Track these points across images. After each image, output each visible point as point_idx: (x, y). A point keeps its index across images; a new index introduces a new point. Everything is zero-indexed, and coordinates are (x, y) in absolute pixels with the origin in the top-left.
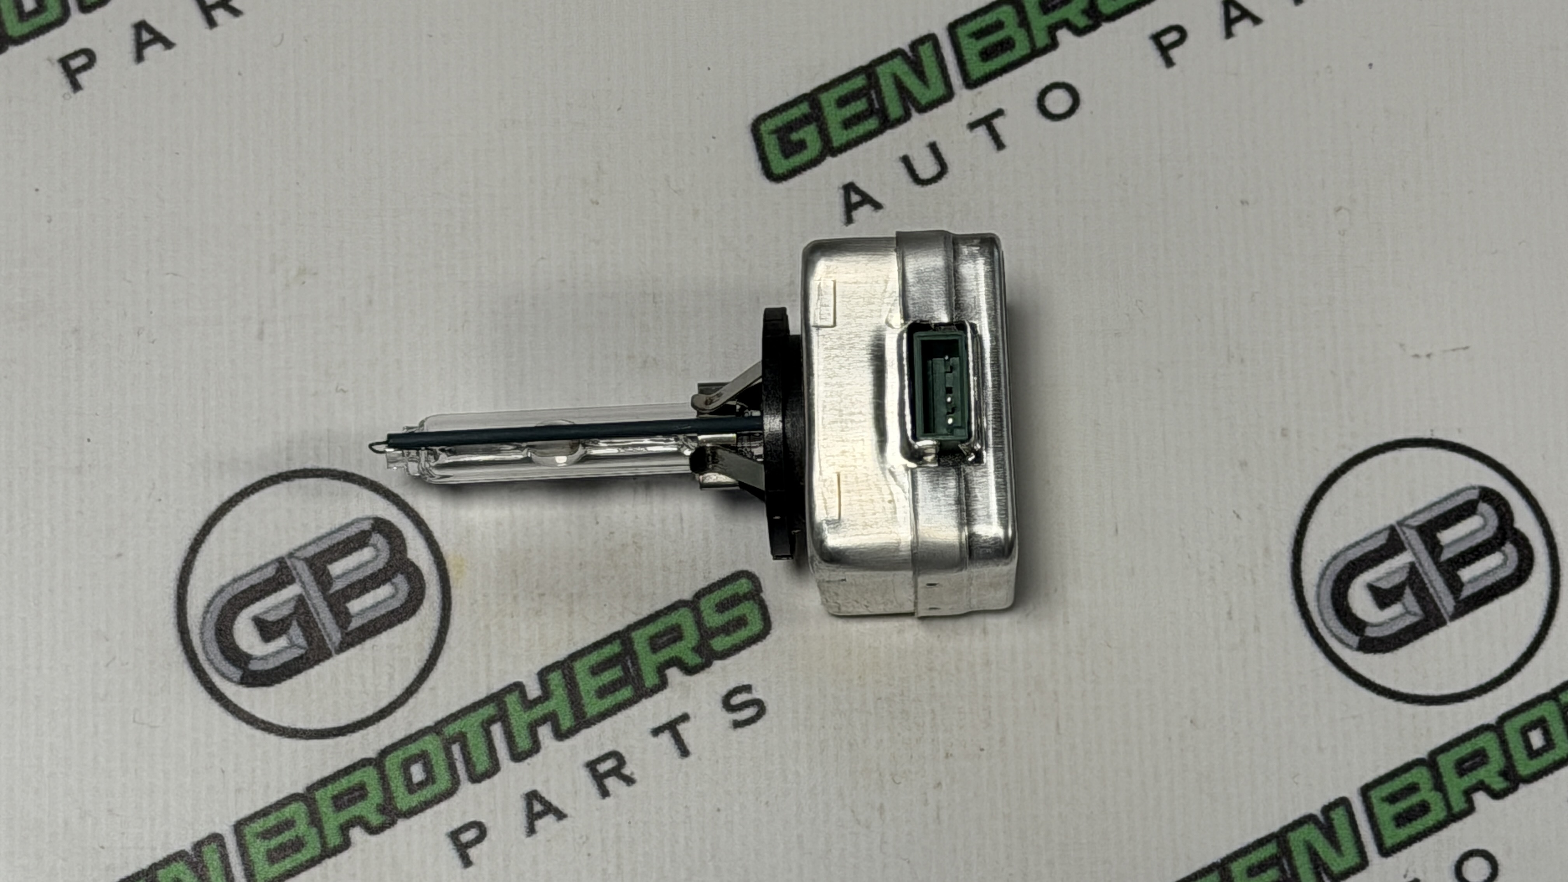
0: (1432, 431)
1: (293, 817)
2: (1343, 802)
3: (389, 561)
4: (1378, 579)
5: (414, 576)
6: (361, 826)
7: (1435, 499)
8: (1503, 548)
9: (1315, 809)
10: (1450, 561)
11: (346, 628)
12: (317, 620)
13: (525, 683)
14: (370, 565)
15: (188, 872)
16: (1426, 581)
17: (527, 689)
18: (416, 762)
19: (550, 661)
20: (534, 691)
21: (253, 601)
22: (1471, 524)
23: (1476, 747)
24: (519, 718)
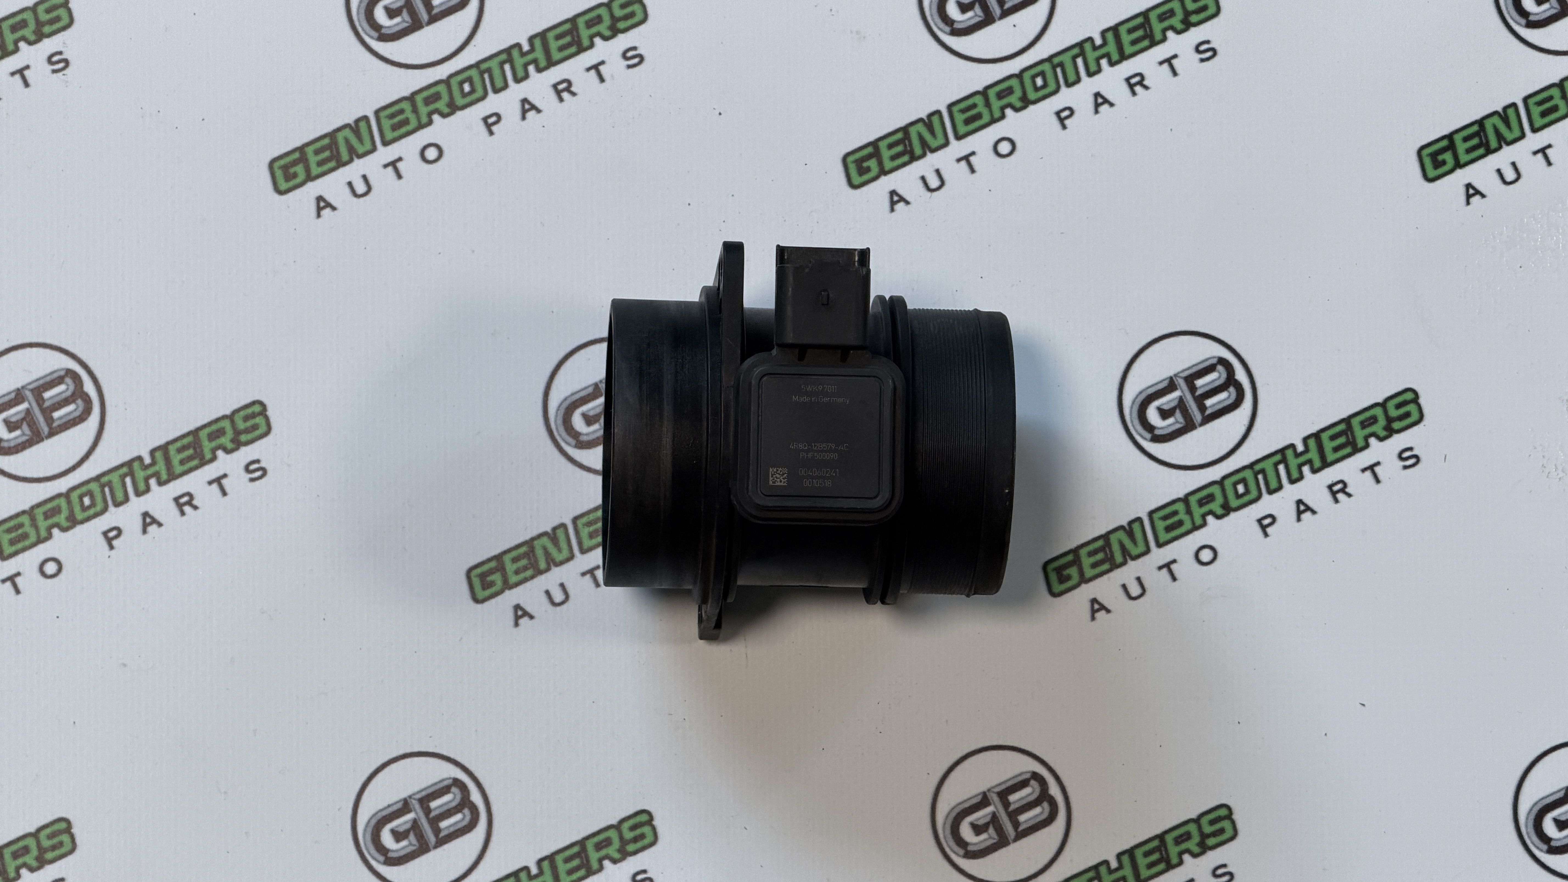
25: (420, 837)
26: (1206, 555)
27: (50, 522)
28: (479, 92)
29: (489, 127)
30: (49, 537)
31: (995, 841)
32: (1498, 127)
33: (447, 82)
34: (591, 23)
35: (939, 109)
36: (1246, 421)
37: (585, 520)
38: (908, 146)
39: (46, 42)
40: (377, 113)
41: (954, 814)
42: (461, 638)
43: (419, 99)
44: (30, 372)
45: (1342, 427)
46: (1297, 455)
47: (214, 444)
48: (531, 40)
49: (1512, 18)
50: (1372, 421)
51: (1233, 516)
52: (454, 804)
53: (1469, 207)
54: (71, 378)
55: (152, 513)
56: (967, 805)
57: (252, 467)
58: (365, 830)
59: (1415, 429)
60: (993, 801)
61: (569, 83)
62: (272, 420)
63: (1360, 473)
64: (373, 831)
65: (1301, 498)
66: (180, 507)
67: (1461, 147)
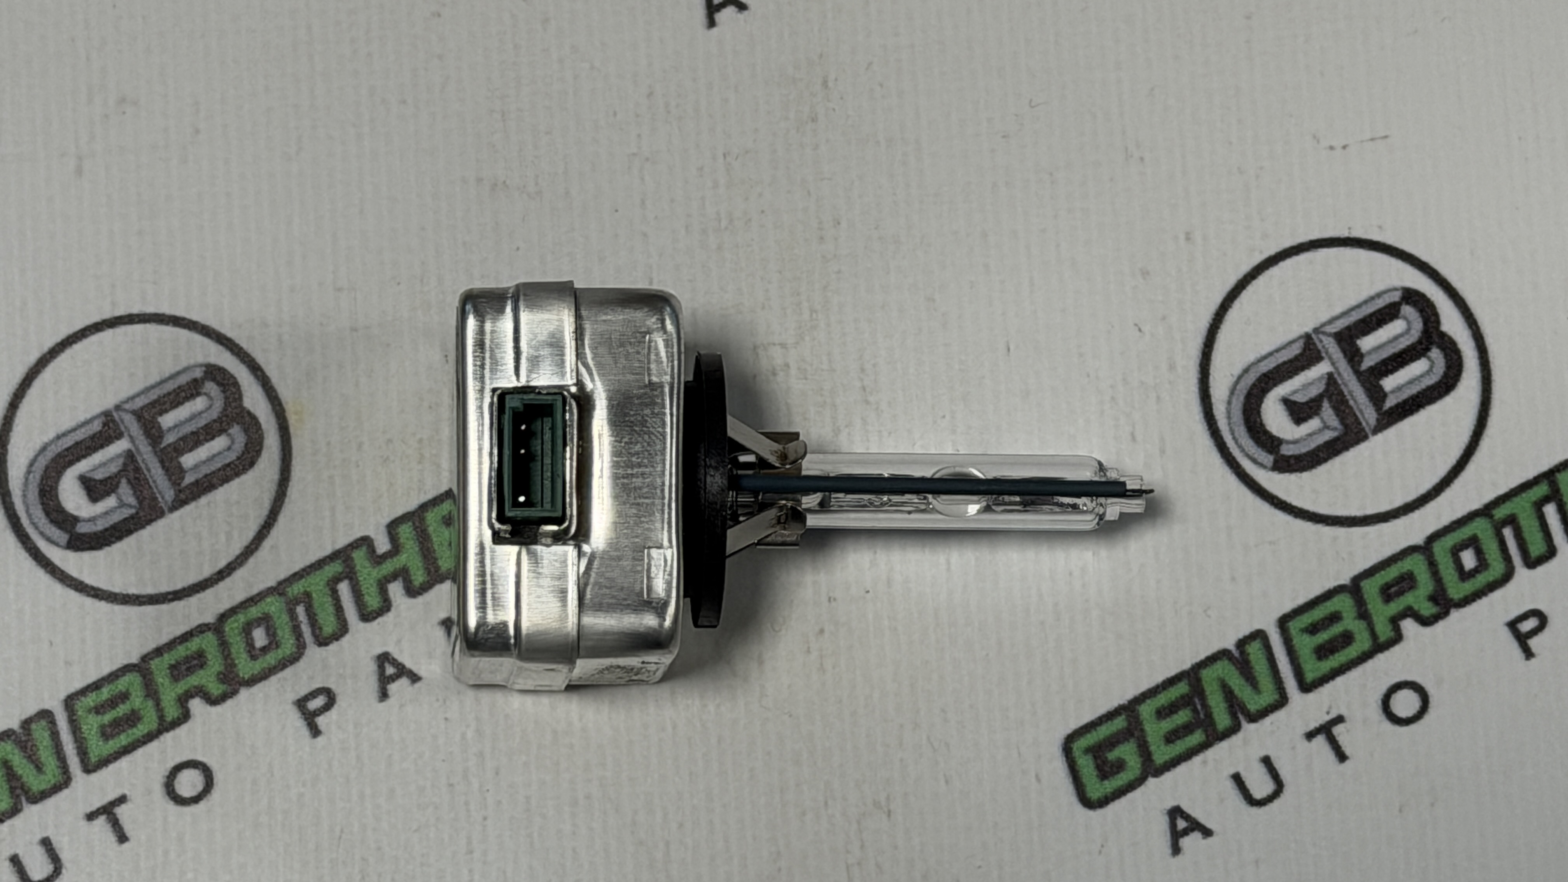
0: (1350, 228)
1: (128, 690)
2: (1259, 635)
3: (225, 409)
4: (1295, 392)
5: (251, 424)
6: (201, 697)
7: (1353, 302)
8: (1429, 354)
9: (1229, 643)
10: (1372, 369)
11: (179, 484)
12: (148, 477)
13: (373, 536)
14: (204, 415)
15: (16, 751)
16: (1346, 393)
17: (376, 544)
18: (259, 626)
19: (400, 512)
20: (383, 545)
21: (78, 460)
22: (1395, 327)
23: (1405, 570)
24: (368, 575)
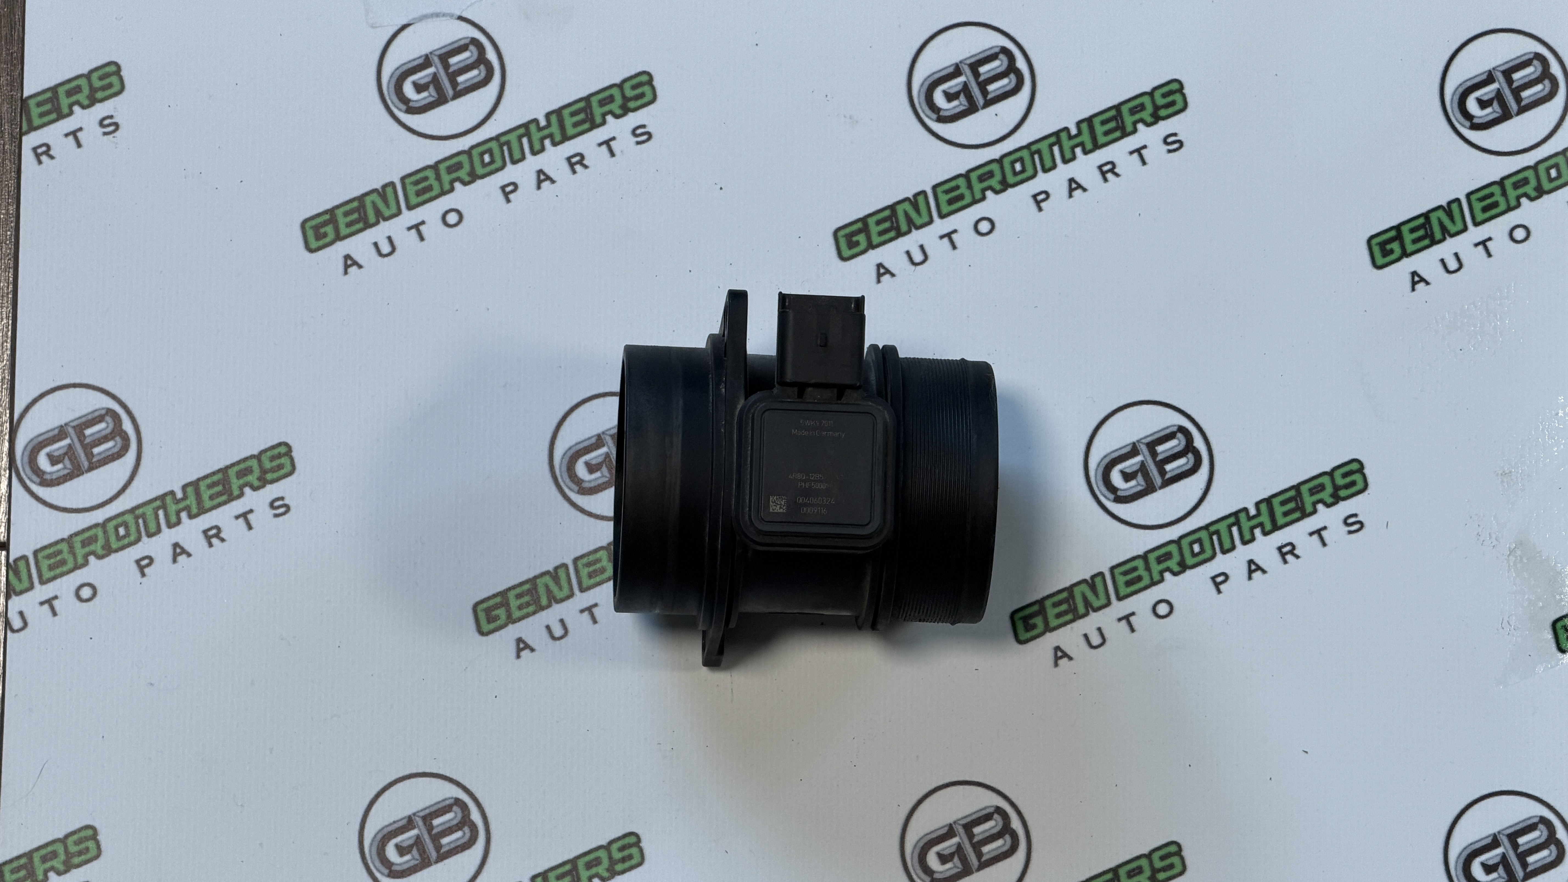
25: (423, 852)
26: (1163, 609)
27: (87, 549)
28: (499, 163)
29: (506, 195)
30: (86, 563)
31: (959, 870)
32: (1442, 221)
33: (468, 152)
34: (603, 102)
35: (924, 189)
36: (1203, 485)
37: (585, 560)
38: (895, 223)
39: (98, 106)
40: (403, 179)
41: (921, 844)
42: (467, 668)
43: (442, 167)
44: (73, 410)
45: (1292, 493)
46: (1250, 518)
47: (241, 481)
48: (548, 115)
49: (1456, 119)
50: (1320, 488)
51: (1189, 573)
52: (455, 822)
53: (1414, 293)
54: (111, 417)
55: (182, 544)
56: (934, 836)
57: (277, 504)
58: (371, 844)
59: (1360, 496)
60: (958, 832)
61: (582, 156)
62: (296, 460)
63: (1309, 536)
64: (378, 845)
65: (1253, 558)
66: (208, 539)
67: (1408, 238)
